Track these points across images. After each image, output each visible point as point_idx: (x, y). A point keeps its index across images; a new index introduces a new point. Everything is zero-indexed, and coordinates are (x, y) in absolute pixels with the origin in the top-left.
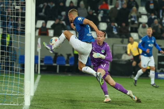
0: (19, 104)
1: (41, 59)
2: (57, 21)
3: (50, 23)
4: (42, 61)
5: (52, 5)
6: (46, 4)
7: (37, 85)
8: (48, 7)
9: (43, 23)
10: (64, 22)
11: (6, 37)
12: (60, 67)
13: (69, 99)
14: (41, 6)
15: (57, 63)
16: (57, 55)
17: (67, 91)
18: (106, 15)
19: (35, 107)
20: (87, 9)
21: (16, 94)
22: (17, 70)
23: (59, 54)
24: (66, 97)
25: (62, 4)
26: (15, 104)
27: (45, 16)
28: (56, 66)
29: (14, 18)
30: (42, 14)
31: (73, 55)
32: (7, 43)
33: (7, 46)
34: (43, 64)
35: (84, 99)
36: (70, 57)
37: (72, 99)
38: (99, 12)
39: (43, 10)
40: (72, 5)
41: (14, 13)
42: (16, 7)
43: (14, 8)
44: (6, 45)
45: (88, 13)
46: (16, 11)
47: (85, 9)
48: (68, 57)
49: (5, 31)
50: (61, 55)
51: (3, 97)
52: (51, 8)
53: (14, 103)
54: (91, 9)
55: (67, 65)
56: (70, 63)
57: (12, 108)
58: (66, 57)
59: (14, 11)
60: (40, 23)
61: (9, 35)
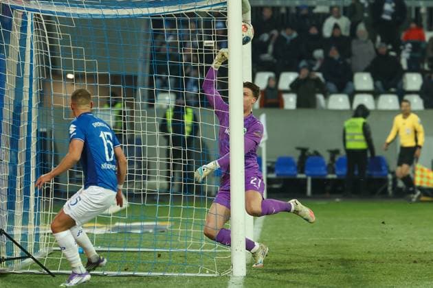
0: (220, 272)
1: (269, 164)
2: (305, 72)
3: (287, 79)
4: (270, 170)
5: (290, 35)
6: (275, 32)
7: (261, 226)
8: (281, 39)
9: (269, 79)
10: (319, 75)
12: (313, 181)
13: (339, 257)
14: (265, 37)
15: (307, 172)
16: (306, 154)
17: (332, 239)
18: (418, 55)
19: (259, 278)
20: (374, 41)
21: (213, 250)
22: (213, 193)
23: (311, 151)
24: (331, 254)
25: (314, 31)
26: (210, 273)
27: (275, 61)
28: (305, 180)
29: (202, 68)
30: (267, 57)
31: (343, 153)
32: (187, 129)
33: (187, 135)
34: (273, 176)
35: (373, 256)
36: (337, 158)
37: (346, 257)
38: (402, 47)
39: (271, 48)
40: (337, 34)
41: (201, 56)
42: (206, 43)
44: (184, 133)
45: (376, 50)
46: (205, 51)
47: (370, 41)
48: (332, 159)
49: (180, 101)
50: (317, 154)
51: (180, 259)
52: (288, 42)
53: (207, 272)
54: (382, 41)
55: (330, 176)
56: (338, 172)
57: (203, 282)
58: (327, 158)
59: (202, 51)
60: (263, 80)
61: (190, 111)
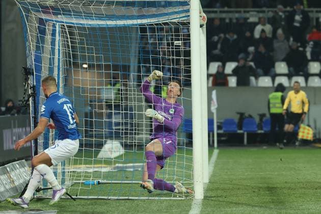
0: (186, 197)
1: (219, 124)
2: (242, 62)
3: (230, 67)
4: (219, 127)
5: (233, 37)
6: (222, 35)
7: (213, 165)
8: (226, 40)
9: (219, 67)
10: (252, 64)
11: (161, 91)
12: (248, 135)
13: (266, 185)
14: (216, 38)
15: (244, 129)
16: (244, 117)
17: (261, 174)
19: (212, 200)
22: (181, 143)
23: (247, 115)
24: (261, 184)
25: (248, 34)
26: (180, 197)
28: (243, 134)
29: (173, 59)
30: (217, 52)
31: (268, 116)
34: (221, 132)
35: (288, 185)
36: (264, 119)
37: (270, 186)
39: (219, 46)
40: (264, 36)
41: (173, 52)
42: (176, 43)
43: (173, 44)
46: (176, 48)
47: (285, 41)
48: (261, 120)
50: (250, 116)
52: (231, 41)
55: (260, 132)
56: (265, 129)
57: (175, 203)
58: (257, 119)
59: (173, 48)
60: (215, 67)
61: (165, 88)
